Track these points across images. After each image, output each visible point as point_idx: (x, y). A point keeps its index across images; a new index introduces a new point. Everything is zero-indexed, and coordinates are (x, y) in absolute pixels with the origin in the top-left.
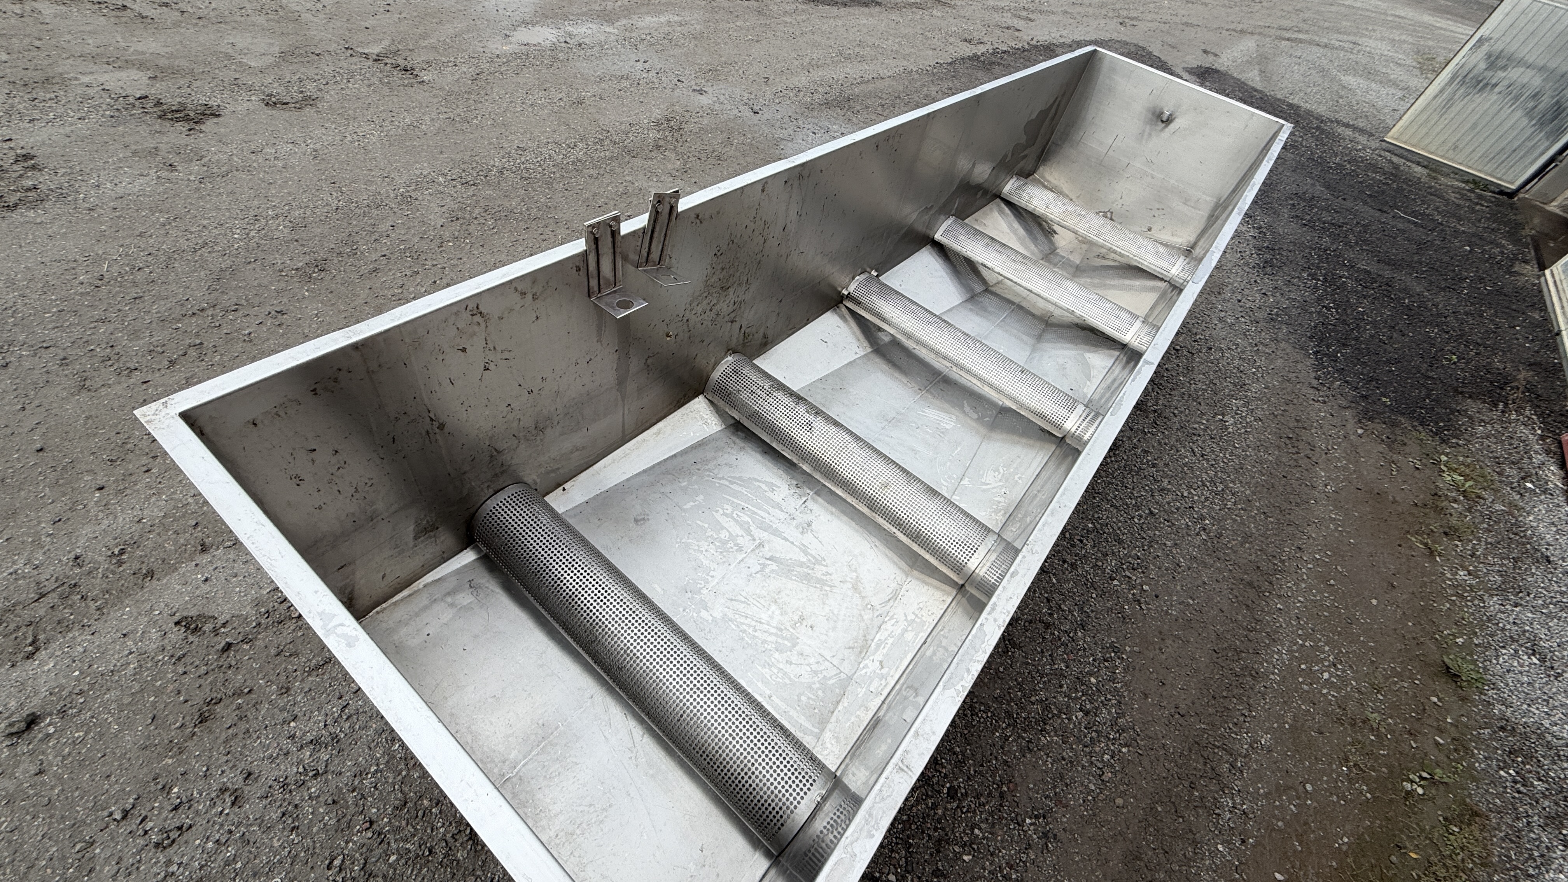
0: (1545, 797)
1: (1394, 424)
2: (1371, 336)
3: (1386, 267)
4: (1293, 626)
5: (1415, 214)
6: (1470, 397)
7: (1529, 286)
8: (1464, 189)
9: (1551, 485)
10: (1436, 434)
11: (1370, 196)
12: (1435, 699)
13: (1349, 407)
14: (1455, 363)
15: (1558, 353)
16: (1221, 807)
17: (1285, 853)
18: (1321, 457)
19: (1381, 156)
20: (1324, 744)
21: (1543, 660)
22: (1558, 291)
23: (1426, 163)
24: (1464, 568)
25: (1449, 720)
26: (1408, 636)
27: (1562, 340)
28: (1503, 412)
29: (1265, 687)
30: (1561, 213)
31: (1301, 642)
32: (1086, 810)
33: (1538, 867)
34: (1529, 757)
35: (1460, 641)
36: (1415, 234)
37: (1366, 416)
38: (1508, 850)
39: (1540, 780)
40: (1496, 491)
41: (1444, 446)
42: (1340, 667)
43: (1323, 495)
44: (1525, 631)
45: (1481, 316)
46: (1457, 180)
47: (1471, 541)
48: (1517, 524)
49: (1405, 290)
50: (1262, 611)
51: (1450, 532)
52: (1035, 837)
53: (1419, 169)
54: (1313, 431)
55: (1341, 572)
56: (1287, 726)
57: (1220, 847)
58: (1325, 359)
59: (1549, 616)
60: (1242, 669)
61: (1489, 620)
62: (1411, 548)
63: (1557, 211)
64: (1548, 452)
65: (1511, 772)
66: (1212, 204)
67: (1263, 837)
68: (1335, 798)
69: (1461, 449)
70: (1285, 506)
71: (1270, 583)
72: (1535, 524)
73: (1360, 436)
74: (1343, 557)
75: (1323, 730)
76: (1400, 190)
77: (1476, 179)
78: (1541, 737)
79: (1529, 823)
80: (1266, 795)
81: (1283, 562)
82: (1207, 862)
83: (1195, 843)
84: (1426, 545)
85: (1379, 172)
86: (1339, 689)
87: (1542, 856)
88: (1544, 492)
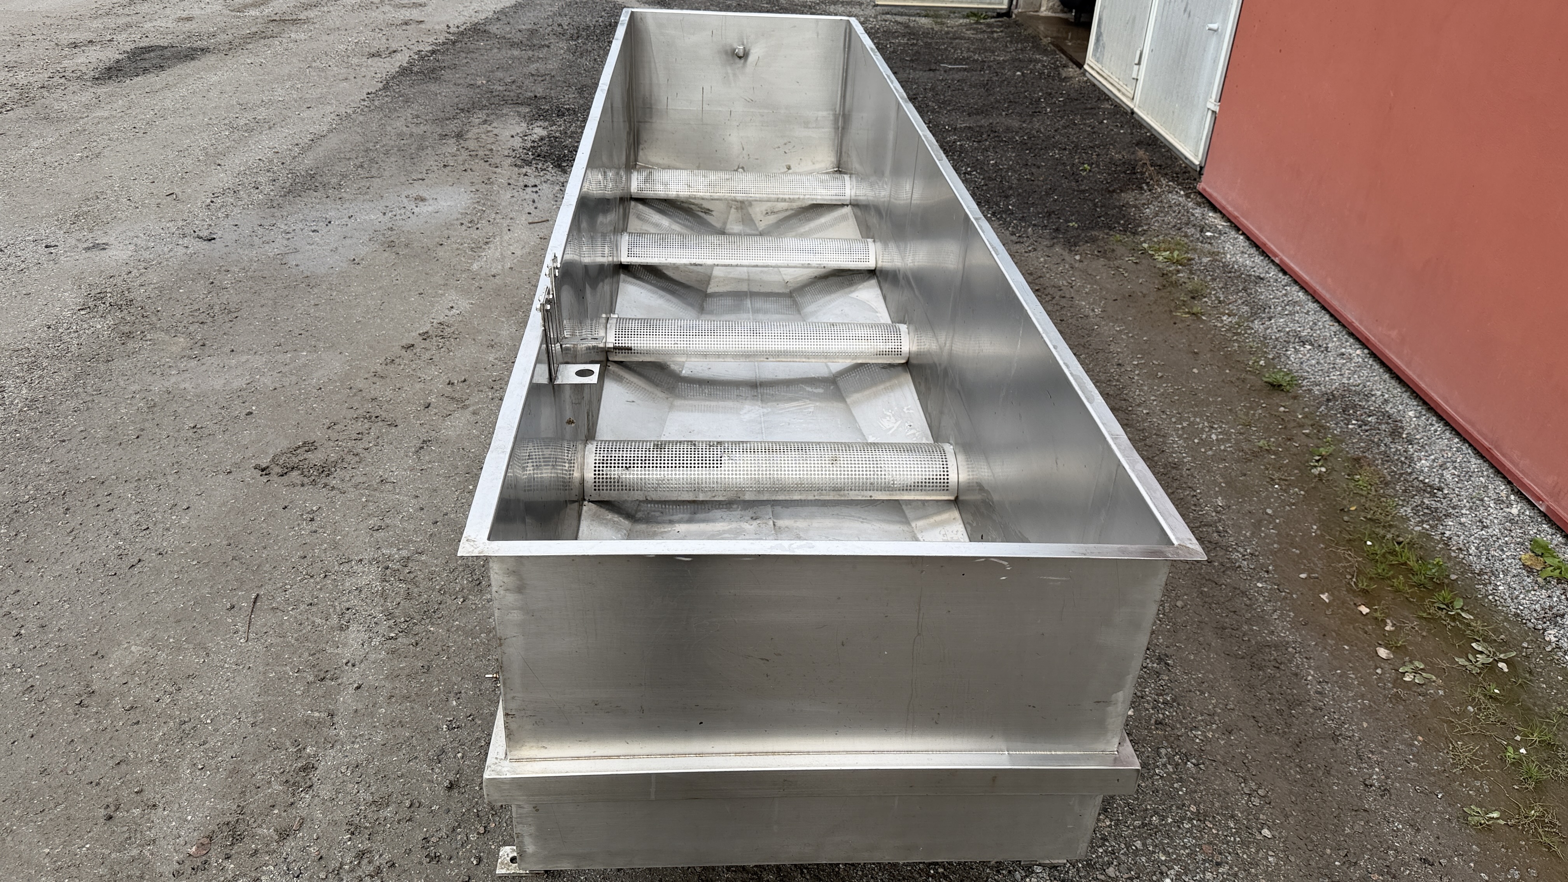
0: (1380, 424)
1: (1094, 240)
2: (1018, 180)
3: (979, 117)
4: (1165, 419)
5: (956, 61)
6: (1122, 191)
7: (1084, 85)
8: (971, 24)
9: (1220, 227)
10: (1125, 231)
11: (911, 60)
12: (1282, 409)
13: (1054, 244)
14: (1090, 171)
15: (1145, 127)
16: (1237, 561)
17: (1294, 561)
18: (1070, 292)
19: (886, 21)
20: (1253, 480)
21: (1311, 344)
22: (1106, 79)
23: (924, 13)
24: (1224, 314)
25: (1300, 416)
26: (1234, 379)
27: (1139, 116)
28: (1150, 190)
29: (1188, 470)
30: (1053, 15)
31: (1180, 426)
32: (1167, 625)
33: (1410, 466)
34: (1354, 407)
35: (1262, 363)
36: (973, 79)
37: (1071, 244)
38: (1389, 467)
39: (1370, 416)
40: (1195, 250)
41: (1136, 236)
42: (1216, 426)
43: (1098, 319)
44: (1288, 333)
45: (1075, 124)
46: (960, 18)
47: (1210, 293)
48: (1225, 266)
49: (1008, 129)
50: (1138, 422)
51: (1195, 295)
52: (1155, 665)
53: (923, 20)
54: (1048, 275)
55: (1159, 364)
56: (1223, 485)
57: (1260, 585)
58: (1004, 216)
59: (1291, 314)
60: (1164, 468)
61: (1265, 338)
62: (1182, 321)
63: (1050, 14)
64: (1198, 204)
65: (1354, 422)
66: (831, 118)
67: (1274, 561)
68: (1288, 508)
69: (1149, 233)
70: (1082, 341)
71: (1125, 400)
72: (1234, 259)
73: (1081, 261)
74: (1150, 353)
75: (1244, 472)
76: (928, 45)
77: (973, 11)
78: (1349, 391)
79: (1385, 445)
80: (1253, 534)
81: (1118, 380)
82: (1261, 599)
83: (1244, 593)
84: (1188, 313)
85: (898, 36)
86: (1229, 440)
87: (1406, 458)
88: (1220, 234)
